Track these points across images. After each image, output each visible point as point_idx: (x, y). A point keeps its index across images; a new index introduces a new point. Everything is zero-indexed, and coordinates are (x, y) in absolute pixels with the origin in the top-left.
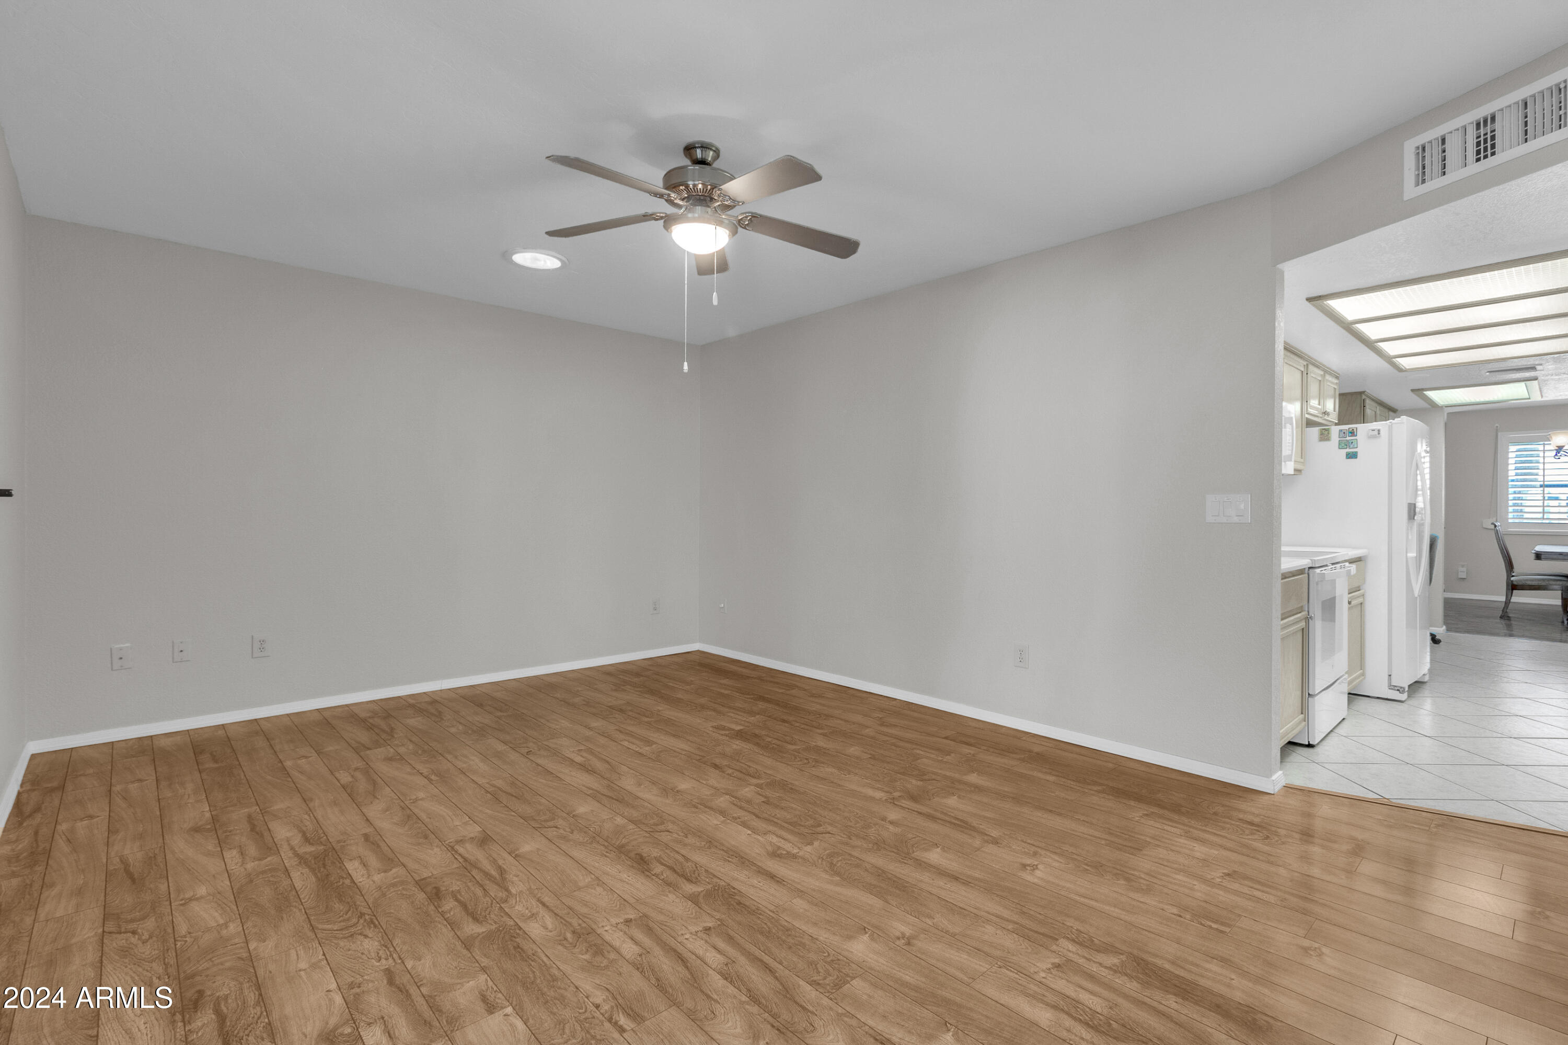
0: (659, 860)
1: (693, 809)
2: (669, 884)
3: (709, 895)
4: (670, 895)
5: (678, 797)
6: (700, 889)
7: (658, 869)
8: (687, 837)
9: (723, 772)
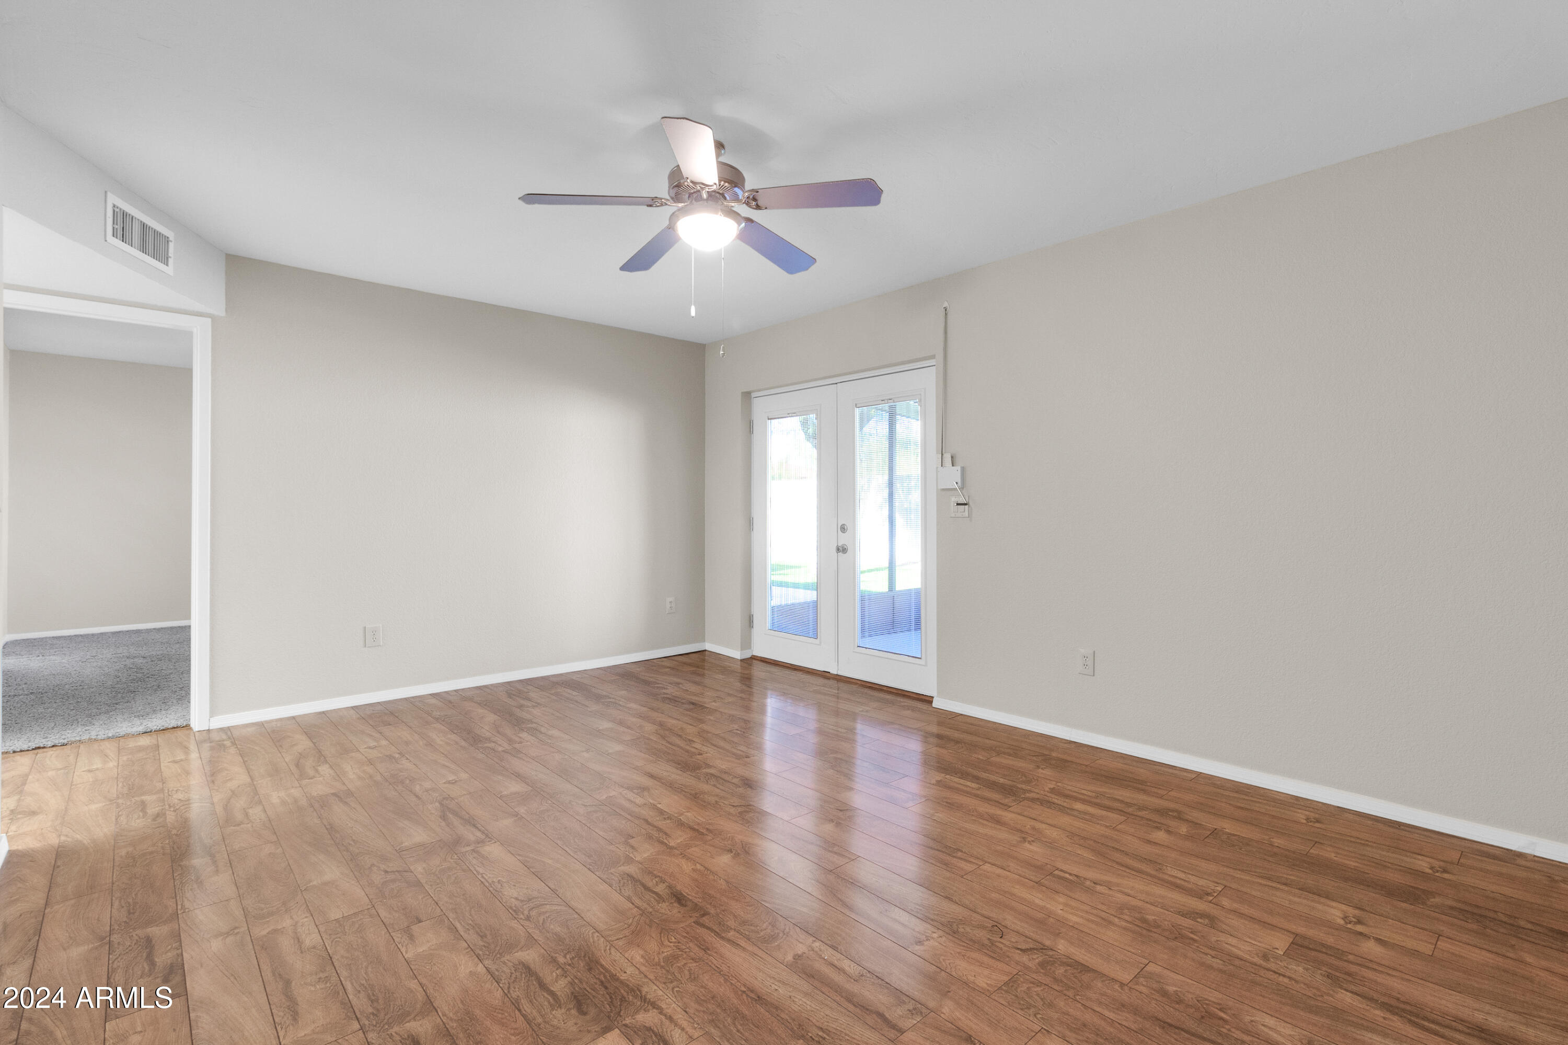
0: (737, 786)
1: (711, 827)
2: (725, 773)
3: (699, 768)
4: (724, 768)
5: (730, 842)
6: (704, 770)
7: (735, 781)
8: (716, 801)
9: (670, 887)
